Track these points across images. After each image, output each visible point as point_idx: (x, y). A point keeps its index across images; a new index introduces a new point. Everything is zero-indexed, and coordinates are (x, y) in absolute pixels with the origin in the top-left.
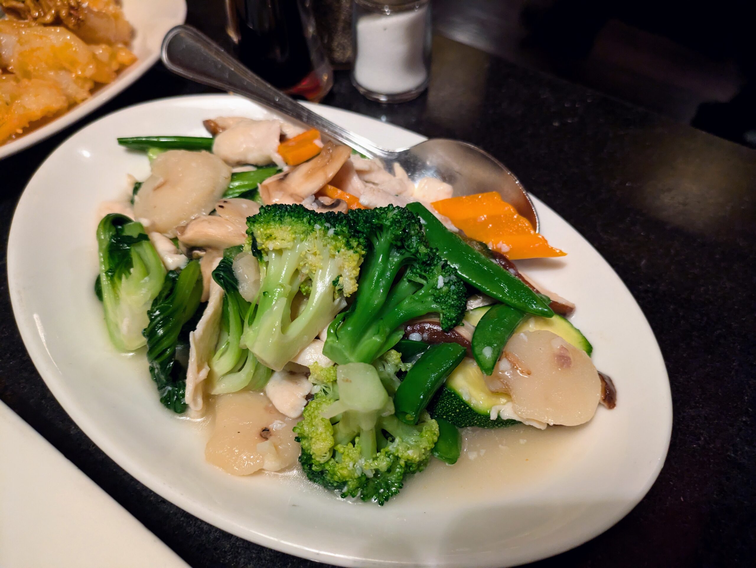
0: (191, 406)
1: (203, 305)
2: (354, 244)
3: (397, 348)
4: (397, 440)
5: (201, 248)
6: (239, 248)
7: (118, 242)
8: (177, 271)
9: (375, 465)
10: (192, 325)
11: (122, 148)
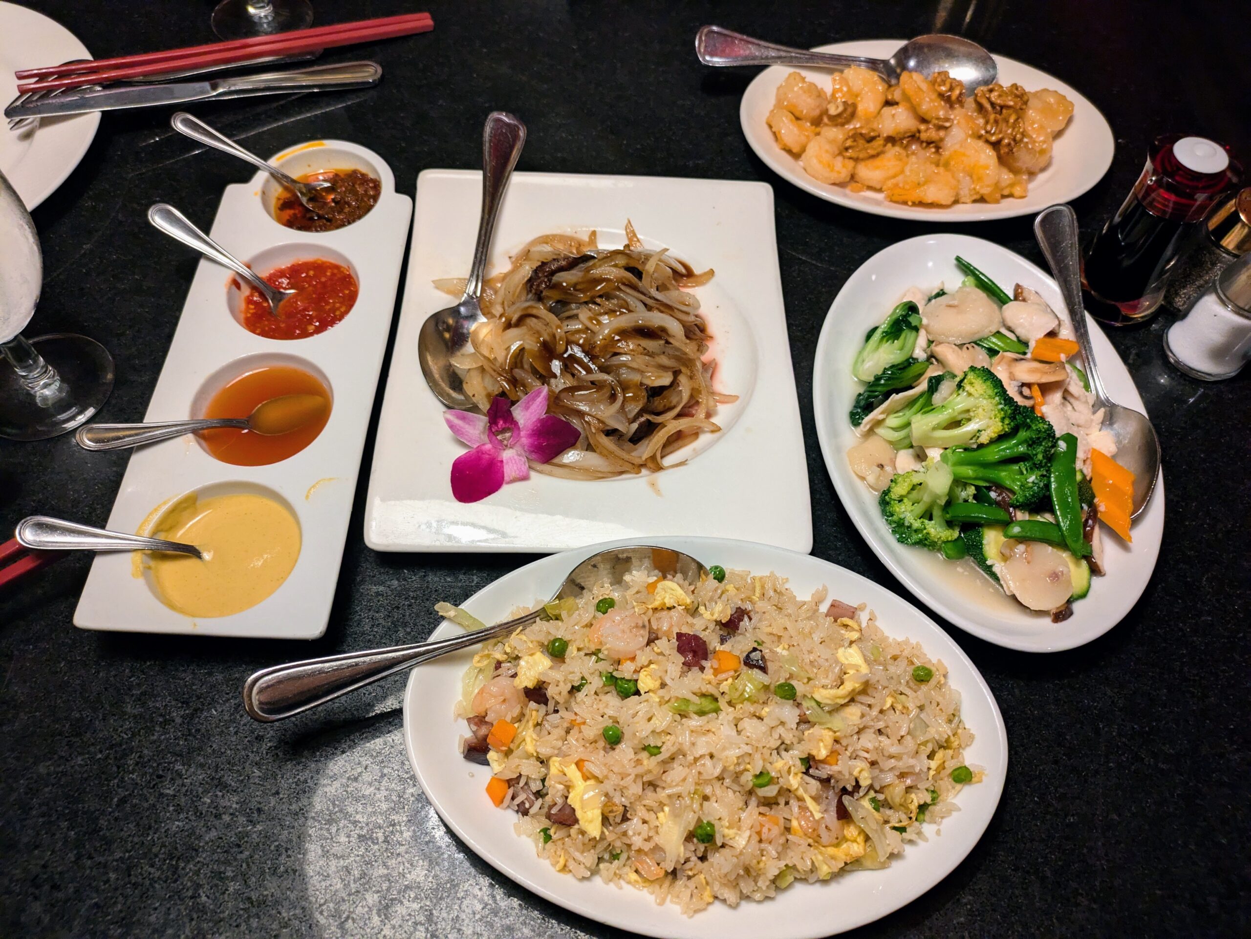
0: (862, 426)
1: (911, 387)
2: (1007, 421)
3: (978, 488)
4: (933, 522)
5: (937, 360)
6: (954, 376)
7: (902, 320)
8: (916, 360)
9: (912, 521)
10: (898, 391)
11: (955, 262)
